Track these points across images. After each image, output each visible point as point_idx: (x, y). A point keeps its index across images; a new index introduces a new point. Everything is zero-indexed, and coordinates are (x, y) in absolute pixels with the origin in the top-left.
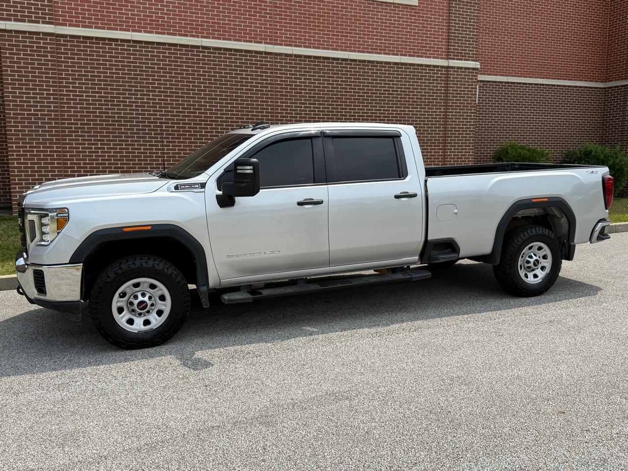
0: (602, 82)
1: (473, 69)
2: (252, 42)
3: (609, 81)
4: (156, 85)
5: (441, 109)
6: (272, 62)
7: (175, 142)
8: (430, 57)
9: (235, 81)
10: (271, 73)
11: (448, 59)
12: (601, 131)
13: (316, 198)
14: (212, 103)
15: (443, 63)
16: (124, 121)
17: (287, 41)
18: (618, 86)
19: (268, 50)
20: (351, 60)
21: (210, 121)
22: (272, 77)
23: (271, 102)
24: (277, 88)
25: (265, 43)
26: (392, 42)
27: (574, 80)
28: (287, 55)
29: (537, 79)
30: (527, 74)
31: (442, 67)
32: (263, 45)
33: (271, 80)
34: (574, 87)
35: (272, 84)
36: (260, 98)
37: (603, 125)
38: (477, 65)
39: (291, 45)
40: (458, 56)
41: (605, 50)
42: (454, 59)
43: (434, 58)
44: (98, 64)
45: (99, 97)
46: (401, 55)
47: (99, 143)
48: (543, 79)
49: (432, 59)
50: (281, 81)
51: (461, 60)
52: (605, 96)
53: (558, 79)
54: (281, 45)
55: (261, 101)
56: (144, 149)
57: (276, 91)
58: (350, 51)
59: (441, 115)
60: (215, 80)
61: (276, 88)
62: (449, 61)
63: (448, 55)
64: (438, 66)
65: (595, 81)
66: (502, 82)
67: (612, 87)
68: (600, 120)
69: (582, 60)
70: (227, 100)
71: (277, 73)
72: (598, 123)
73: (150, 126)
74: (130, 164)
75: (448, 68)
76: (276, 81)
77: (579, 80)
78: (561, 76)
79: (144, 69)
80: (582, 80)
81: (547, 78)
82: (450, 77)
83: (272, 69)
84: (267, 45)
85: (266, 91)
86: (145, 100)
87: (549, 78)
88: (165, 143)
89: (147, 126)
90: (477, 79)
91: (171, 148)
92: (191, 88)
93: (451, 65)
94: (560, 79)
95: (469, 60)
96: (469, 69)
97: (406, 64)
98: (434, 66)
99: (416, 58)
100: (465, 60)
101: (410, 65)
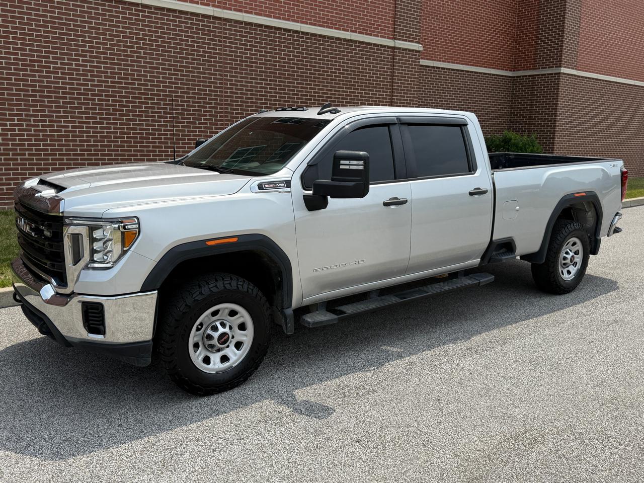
0: (511, 71)
1: (416, 51)
2: (199, 4)
3: (517, 71)
4: (87, 49)
5: (387, 92)
6: (220, 28)
7: (110, 119)
8: (378, 36)
10: (219, 41)
11: (394, 39)
12: (509, 119)
13: (401, 197)
15: (389, 43)
16: (48, 92)
17: (236, 6)
18: (526, 76)
19: (217, 15)
20: (303, 33)
21: (152, 95)
22: (221, 46)
23: (220, 75)
24: (227, 59)
25: (213, 6)
26: (342, 16)
27: (489, 68)
28: (237, 22)
29: (458, 65)
30: (450, 59)
31: (389, 47)
32: (210, 8)
33: (219, 50)
34: (489, 74)
35: (221, 54)
36: (207, 69)
37: (511, 113)
38: (420, 47)
39: (240, 11)
40: (403, 37)
41: (514, 40)
42: (400, 39)
43: (381, 36)
44: (12, 17)
45: (14, 59)
46: (351, 31)
47: (16, 118)
48: (463, 66)
49: (379, 38)
50: (230, 51)
51: (406, 41)
52: (513, 84)
53: (475, 66)
54: (231, 9)
55: (209, 74)
56: (72, 127)
57: (225, 63)
58: (302, 22)
60: (156, 46)
62: (395, 41)
63: (394, 35)
64: (385, 46)
65: (506, 70)
66: (428, 67)
67: (520, 77)
68: (509, 108)
69: (495, 48)
71: (225, 42)
72: (507, 111)
73: (80, 99)
74: (55, 145)
75: (394, 48)
76: (225, 50)
77: (493, 68)
78: (478, 63)
79: (72, 27)
81: (466, 65)
82: (396, 59)
83: (220, 37)
84: (215, 9)
85: (214, 62)
86: (74, 67)
87: (468, 65)
88: (98, 120)
89: (75, 99)
90: (419, 62)
91: (105, 125)
92: (129, 54)
93: (397, 46)
94: (477, 66)
95: (412, 42)
96: (413, 51)
97: (356, 42)
98: (382, 46)
99: (365, 35)
100: (409, 41)
101: (360, 42)
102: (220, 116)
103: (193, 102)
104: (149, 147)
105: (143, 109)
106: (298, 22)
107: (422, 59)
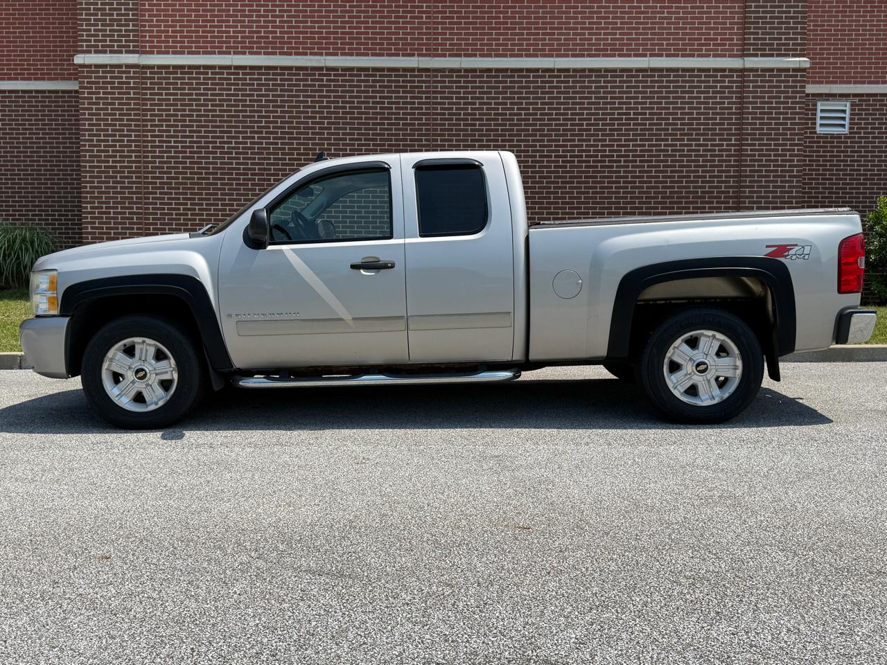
1: (795, 70)
2: (399, 55)
5: (730, 140)
6: (428, 82)
8: (708, 56)
10: (426, 98)
11: (742, 56)
14: (339, 145)
15: (736, 63)
17: (453, 50)
19: (422, 66)
20: (560, 70)
22: (429, 103)
24: (437, 119)
25: (419, 55)
26: (634, 36)
28: (452, 70)
31: (731, 70)
32: (416, 58)
33: (426, 109)
35: (428, 114)
38: (804, 62)
39: (458, 55)
40: (764, 50)
42: (756, 55)
43: (715, 56)
46: (651, 55)
47: (189, 202)
50: (442, 109)
51: (771, 56)
54: (444, 56)
57: (434, 125)
58: (558, 56)
60: (343, 113)
61: (434, 119)
62: (745, 59)
63: (743, 50)
64: (722, 71)
70: (361, 140)
71: (436, 98)
75: (742, 71)
76: (434, 109)
79: (248, 103)
82: (749, 87)
83: (429, 92)
84: (421, 58)
85: (419, 124)
86: (249, 145)
92: (310, 125)
93: (748, 65)
95: (787, 55)
96: (787, 70)
97: (661, 70)
98: (716, 70)
99: (680, 59)
100: (778, 55)
101: (669, 70)
106: (552, 56)
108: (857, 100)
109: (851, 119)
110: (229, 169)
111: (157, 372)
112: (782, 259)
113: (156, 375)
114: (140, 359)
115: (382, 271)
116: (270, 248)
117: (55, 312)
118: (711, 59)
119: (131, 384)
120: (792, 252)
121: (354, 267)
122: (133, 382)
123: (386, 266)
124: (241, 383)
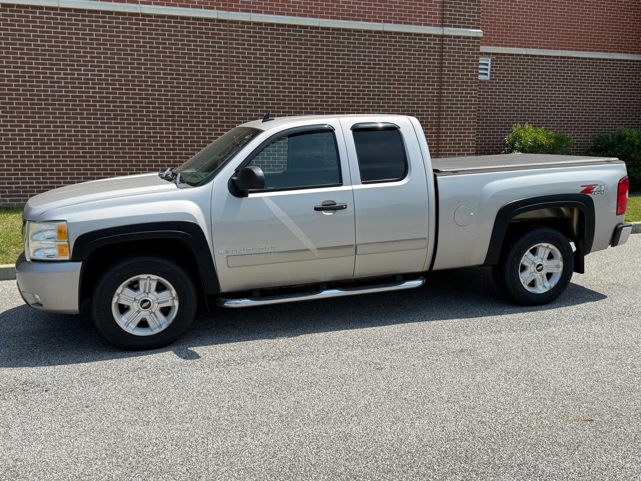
1: (474, 38)
2: (202, 8)
4: (89, 59)
5: (434, 85)
6: (226, 30)
7: (111, 123)
8: (420, 24)
9: (182, 53)
10: (225, 43)
11: (442, 26)
14: (154, 78)
15: (437, 31)
16: (52, 100)
17: (244, 6)
19: (221, 17)
20: (323, 28)
21: (153, 99)
22: (227, 48)
23: (225, 77)
24: (233, 61)
25: (218, 9)
26: (373, 7)
27: (611, 52)
28: (244, 23)
29: (564, 51)
31: (435, 36)
32: (215, 11)
33: (225, 52)
34: (610, 60)
35: (226, 56)
36: (212, 72)
38: (478, 32)
39: (249, 11)
40: (456, 23)
42: (450, 26)
43: (425, 25)
44: (19, 35)
45: (22, 72)
46: (385, 22)
47: (23, 124)
48: (572, 51)
50: (237, 53)
51: (460, 27)
53: (590, 51)
54: (237, 11)
55: (213, 76)
56: (75, 131)
57: (231, 65)
58: (322, 17)
59: (434, 93)
60: (157, 52)
61: (231, 61)
62: (444, 28)
63: (443, 22)
64: (430, 35)
70: (173, 74)
71: (232, 44)
73: (82, 105)
74: (58, 148)
75: (443, 36)
76: (231, 52)
77: (618, 52)
78: (594, 48)
79: (74, 40)
80: (621, 52)
81: (576, 50)
82: (446, 48)
83: (226, 39)
84: (219, 12)
86: (76, 76)
87: (579, 50)
88: (99, 125)
89: (77, 105)
90: (479, 50)
91: (106, 129)
92: (130, 61)
93: (446, 33)
94: (593, 51)
95: (469, 27)
96: (469, 38)
97: (390, 33)
98: (426, 35)
99: (403, 25)
100: (464, 27)
101: (396, 33)
102: (226, 118)
103: (196, 105)
104: (151, 149)
105: (145, 113)
106: (317, 17)
107: (482, 45)
108: (494, 57)
109: (491, 70)
110: (59, 96)
111: (159, 301)
112: (589, 195)
113: (159, 304)
114: (144, 292)
115: (338, 211)
116: (251, 196)
117: (67, 258)
118: (422, 27)
119: (137, 314)
120: (595, 190)
121: (316, 209)
122: (138, 312)
123: (341, 208)
124: (225, 304)
